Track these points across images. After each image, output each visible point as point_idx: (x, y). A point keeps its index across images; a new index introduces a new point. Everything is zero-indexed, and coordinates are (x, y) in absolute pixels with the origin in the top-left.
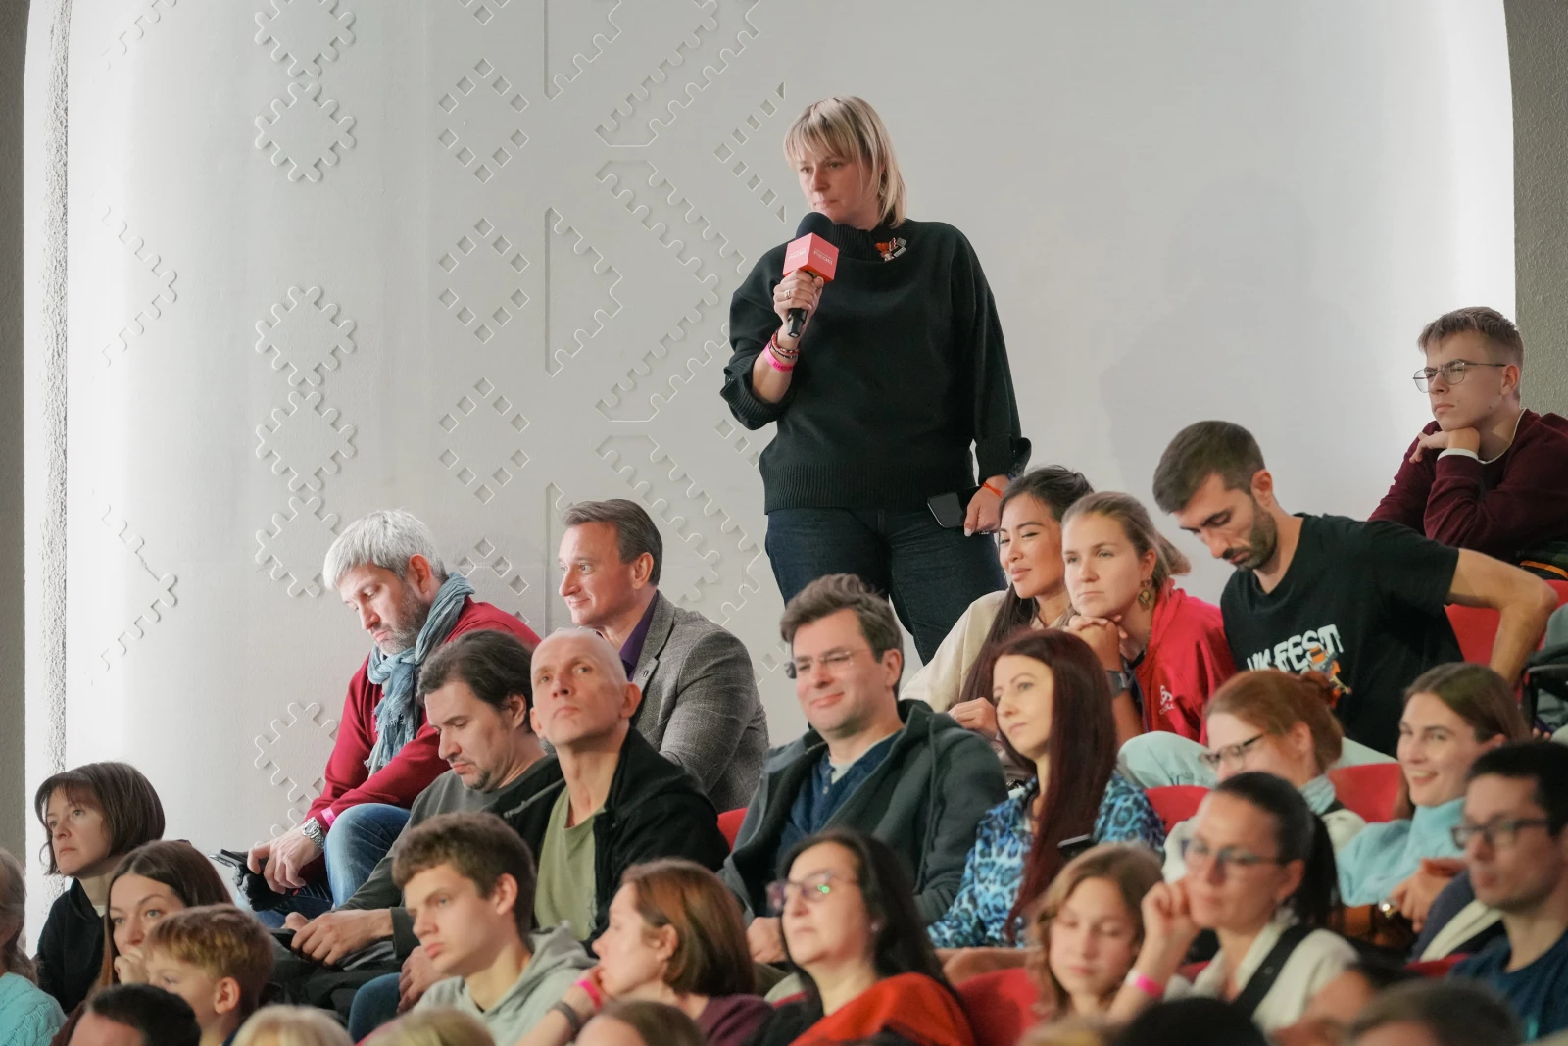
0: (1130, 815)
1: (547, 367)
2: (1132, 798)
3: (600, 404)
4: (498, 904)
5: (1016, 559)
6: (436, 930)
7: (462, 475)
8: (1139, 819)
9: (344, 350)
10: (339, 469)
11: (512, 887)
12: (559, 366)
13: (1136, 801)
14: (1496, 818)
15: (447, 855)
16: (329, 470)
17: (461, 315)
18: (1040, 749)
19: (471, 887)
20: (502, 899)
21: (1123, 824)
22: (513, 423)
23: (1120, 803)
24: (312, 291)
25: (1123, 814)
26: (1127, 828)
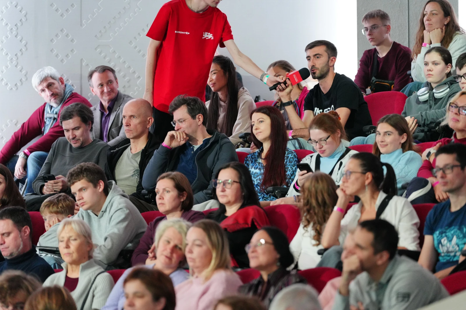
0: (293, 159)
1: (81, 25)
2: (293, 154)
3: (96, 36)
4: (99, 189)
5: (211, 81)
6: (83, 198)
7: (57, 56)
8: (295, 161)
9: (24, 20)
10: (22, 54)
11: (102, 183)
12: (84, 25)
13: (294, 155)
14: (446, 166)
15: (83, 176)
16: (19, 54)
17: (57, 10)
18: (265, 139)
19: (91, 185)
20: (100, 188)
21: (292, 162)
22: (71, 41)
23: (290, 156)
24: (14, 3)
25: (291, 159)
26: (293, 163)
